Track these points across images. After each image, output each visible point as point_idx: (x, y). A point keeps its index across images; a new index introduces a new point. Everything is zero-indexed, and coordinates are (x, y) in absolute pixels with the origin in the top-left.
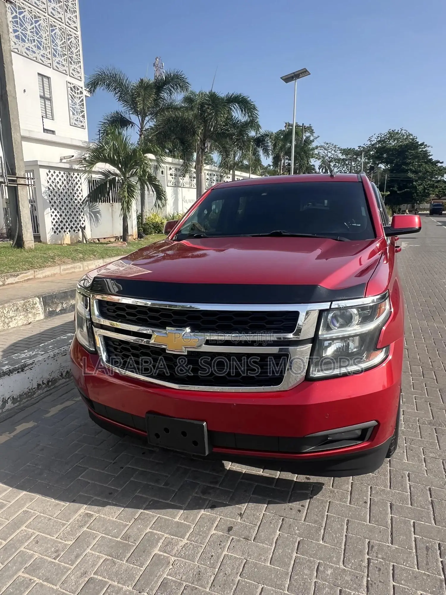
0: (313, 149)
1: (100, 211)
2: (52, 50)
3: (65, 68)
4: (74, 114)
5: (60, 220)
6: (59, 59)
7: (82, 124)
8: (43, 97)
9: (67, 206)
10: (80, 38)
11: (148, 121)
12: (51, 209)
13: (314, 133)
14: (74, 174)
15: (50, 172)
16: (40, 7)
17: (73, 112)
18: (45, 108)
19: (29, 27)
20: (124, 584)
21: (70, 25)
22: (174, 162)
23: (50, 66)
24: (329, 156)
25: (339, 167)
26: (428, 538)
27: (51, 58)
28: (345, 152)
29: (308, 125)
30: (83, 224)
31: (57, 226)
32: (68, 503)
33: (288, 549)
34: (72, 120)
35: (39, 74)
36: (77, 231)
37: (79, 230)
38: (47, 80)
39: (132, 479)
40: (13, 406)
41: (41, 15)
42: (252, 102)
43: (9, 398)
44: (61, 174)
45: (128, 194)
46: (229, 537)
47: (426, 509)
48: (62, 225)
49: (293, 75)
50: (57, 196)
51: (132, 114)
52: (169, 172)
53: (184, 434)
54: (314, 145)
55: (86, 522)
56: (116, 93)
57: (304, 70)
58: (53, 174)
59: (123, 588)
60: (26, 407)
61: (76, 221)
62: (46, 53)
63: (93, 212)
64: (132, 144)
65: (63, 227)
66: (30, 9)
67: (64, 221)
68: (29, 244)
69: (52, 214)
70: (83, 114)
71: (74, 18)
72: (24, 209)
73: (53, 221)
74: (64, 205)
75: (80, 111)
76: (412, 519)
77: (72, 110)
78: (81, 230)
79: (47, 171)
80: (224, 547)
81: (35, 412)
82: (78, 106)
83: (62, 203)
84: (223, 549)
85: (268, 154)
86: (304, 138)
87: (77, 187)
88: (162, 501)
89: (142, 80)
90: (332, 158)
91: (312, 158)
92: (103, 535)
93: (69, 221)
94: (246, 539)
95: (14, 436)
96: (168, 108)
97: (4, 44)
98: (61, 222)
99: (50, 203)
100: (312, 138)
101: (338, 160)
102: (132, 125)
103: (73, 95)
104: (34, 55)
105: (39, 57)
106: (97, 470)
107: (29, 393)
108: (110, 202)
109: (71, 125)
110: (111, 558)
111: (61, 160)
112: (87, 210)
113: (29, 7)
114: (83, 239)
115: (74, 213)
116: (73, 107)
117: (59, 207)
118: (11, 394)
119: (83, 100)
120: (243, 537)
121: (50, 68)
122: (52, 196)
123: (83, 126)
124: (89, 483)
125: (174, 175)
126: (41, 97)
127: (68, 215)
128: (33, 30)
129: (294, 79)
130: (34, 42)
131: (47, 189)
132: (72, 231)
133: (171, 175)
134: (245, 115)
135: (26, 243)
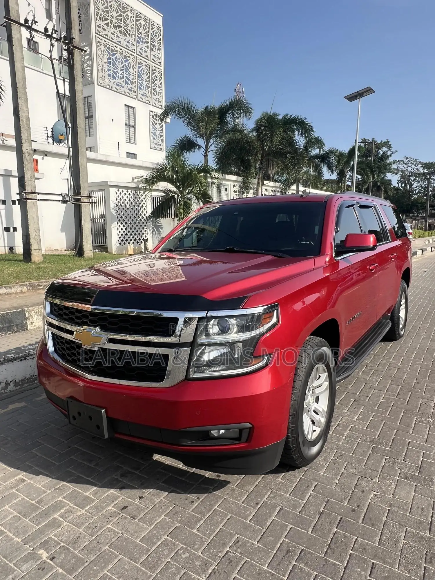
0: (390, 164)
1: (162, 225)
2: (139, 84)
3: (149, 99)
4: (154, 139)
5: (126, 232)
6: (144, 91)
7: (160, 147)
8: (128, 125)
9: (133, 220)
10: (163, 73)
11: (213, 143)
12: (118, 223)
13: (392, 147)
14: (140, 193)
15: (118, 190)
16: (130, 49)
17: (153, 137)
18: (129, 134)
19: (120, 66)
20: (16, 537)
21: (155, 61)
22: (238, 180)
23: (136, 98)
24: (409, 170)
25: (419, 182)
26: (295, 543)
27: (136, 91)
28: (426, 166)
29: (386, 141)
30: (146, 236)
31: (122, 238)
32: (13, 469)
33: (162, 532)
34: (152, 144)
35: (125, 105)
36: (140, 243)
37: (142, 242)
38: (133, 110)
39: (72, 457)
40: (14, 388)
41: (131, 55)
42: (309, 123)
43: (11, 381)
44: (128, 193)
45: (184, 211)
46: (120, 514)
47: (312, 518)
48: (127, 237)
49: (357, 94)
50: (124, 212)
51: (198, 137)
52: (233, 189)
53: (90, 418)
54: (391, 159)
55: (17, 486)
56: (185, 120)
57: (369, 89)
58: (122, 193)
59: (14, 539)
60: (25, 390)
61: (139, 234)
62: (133, 87)
63: (155, 227)
64: (189, 165)
65: (128, 239)
66: (122, 51)
67: (129, 234)
68: (88, 253)
69: (119, 228)
70: (162, 138)
71: (159, 55)
72: (86, 224)
73: (119, 234)
74: (129, 219)
75: (159, 135)
76: (291, 525)
77: (153, 134)
78: (143, 242)
79: (116, 190)
80: (111, 521)
81: (30, 395)
82: (157, 132)
83: (128, 218)
84: (109, 523)
85: (333, 170)
86: (382, 153)
87: (142, 203)
88: (84, 477)
89: (206, 107)
90: (412, 173)
91: (389, 172)
92: (24, 497)
93: (133, 234)
94: (133, 518)
95: (4, 413)
96: (232, 131)
97: (78, 85)
98: (126, 235)
99: (117, 217)
100: (389, 153)
101: (418, 175)
102: (199, 147)
103: (154, 122)
104: (123, 89)
105: (127, 91)
106: (50, 447)
107: (30, 379)
108: (171, 217)
109: (150, 148)
110: (19, 515)
111: (133, 179)
112: (150, 225)
113: (121, 49)
114: (145, 250)
115: (138, 227)
116: (154, 132)
117: (125, 222)
118: (14, 378)
119: (162, 126)
120: (131, 516)
121: (136, 99)
122: (119, 212)
123: (161, 149)
124: (38, 456)
125: (237, 191)
126: (126, 125)
127: (133, 228)
128: (122, 68)
129: (358, 97)
130: (123, 78)
131: (116, 206)
132: (135, 242)
133: (235, 192)
134: (302, 134)
135: (85, 253)
